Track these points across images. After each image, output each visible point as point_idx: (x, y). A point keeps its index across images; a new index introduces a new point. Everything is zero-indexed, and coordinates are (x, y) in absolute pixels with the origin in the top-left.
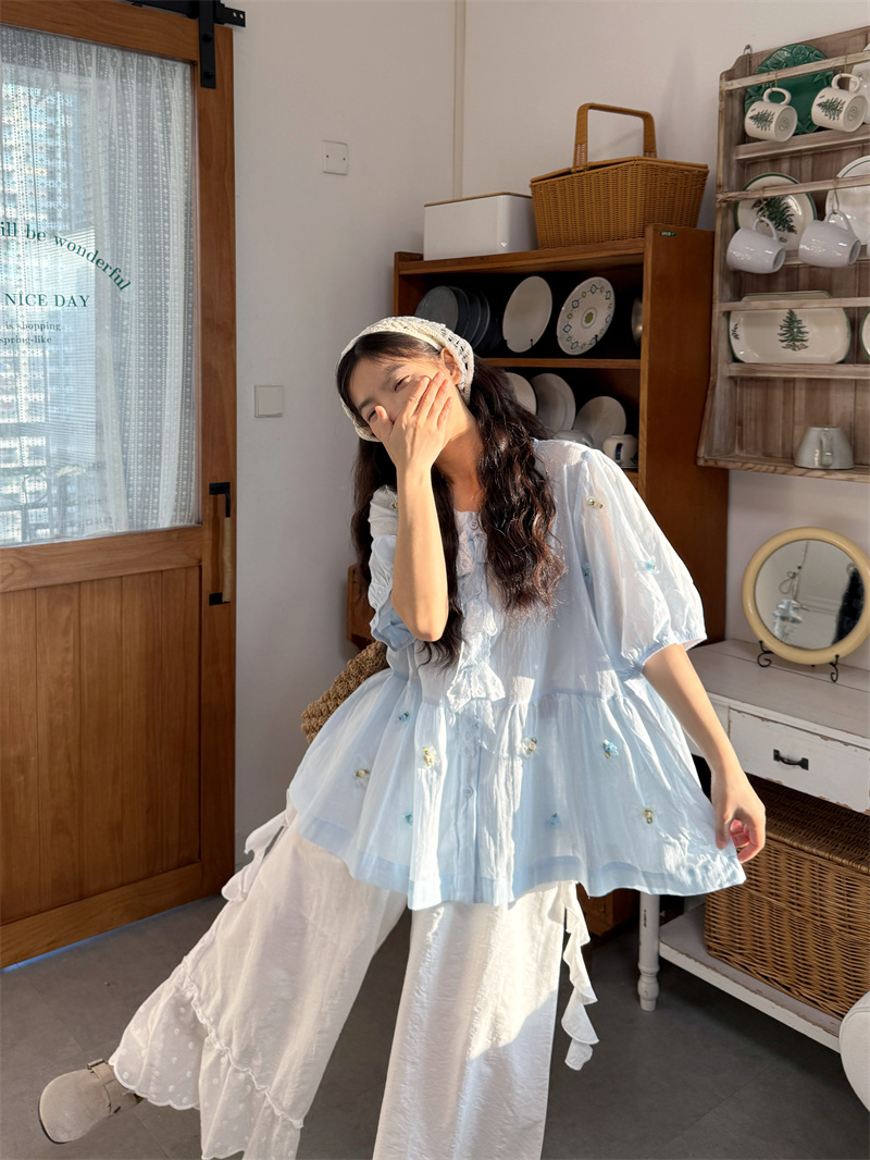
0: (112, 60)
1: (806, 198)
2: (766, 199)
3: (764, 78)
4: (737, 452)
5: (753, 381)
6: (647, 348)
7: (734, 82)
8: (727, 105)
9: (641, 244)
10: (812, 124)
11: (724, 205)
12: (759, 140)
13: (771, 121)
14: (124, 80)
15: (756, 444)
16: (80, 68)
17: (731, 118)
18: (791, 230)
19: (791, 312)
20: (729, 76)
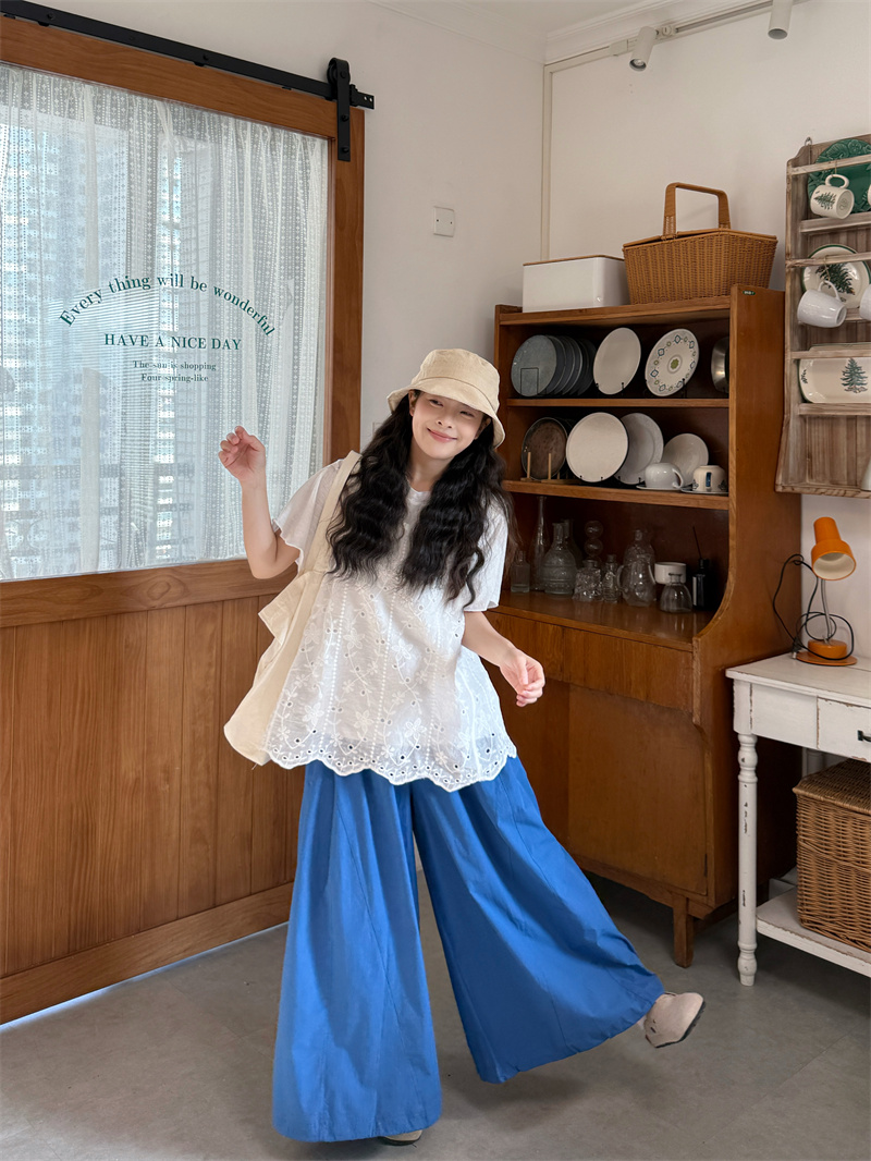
0: (264, 134)
1: (863, 266)
2: (828, 266)
3: (825, 166)
4: (809, 480)
5: (821, 419)
6: (734, 388)
7: (799, 168)
8: (793, 187)
9: (727, 301)
10: (866, 203)
11: (792, 269)
12: (821, 217)
13: (833, 201)
14: (274, 152)
15: (824, 473)
16: (237, 141)
17: (797, 198)
18: (850, 291)
19: (852, 361)
20: (795, 163)
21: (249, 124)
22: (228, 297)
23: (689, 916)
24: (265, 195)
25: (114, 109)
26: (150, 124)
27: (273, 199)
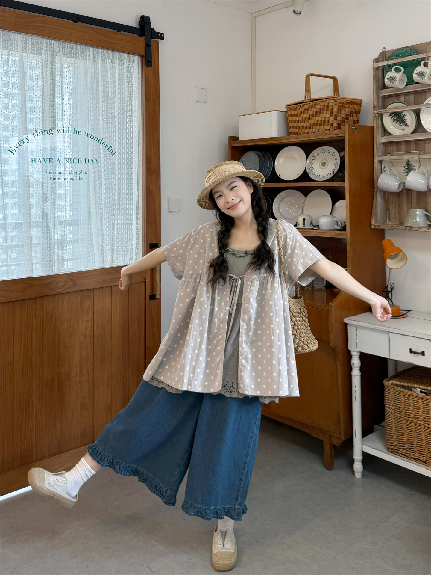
0: (108, 56)
1: (412, 111)
2: (395, 112)
3: (392, 62)
4: (388, 222)
6: (348, 177)
7: (379, 63)
8: (376, 73)
9: (343, 132)
10: (413, 80)
11: (377, 115)
12: (391, 88)
13: (396, 80)
14: (113, 65)
15: (396, 218)
16: (94, 60)
17: (379, 78)
18: (406, 125)
19: (408, 161)
20: (377, 60)
21: (100, 50)
22: (92, 137)
23: (332, 444)
24: (110, 86)
25: (33, 46)
26: (51, 53)
27: (114, 88)
